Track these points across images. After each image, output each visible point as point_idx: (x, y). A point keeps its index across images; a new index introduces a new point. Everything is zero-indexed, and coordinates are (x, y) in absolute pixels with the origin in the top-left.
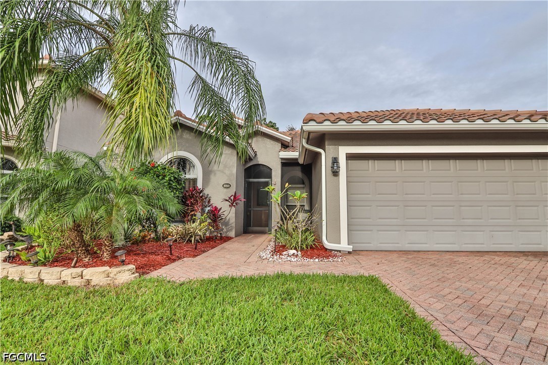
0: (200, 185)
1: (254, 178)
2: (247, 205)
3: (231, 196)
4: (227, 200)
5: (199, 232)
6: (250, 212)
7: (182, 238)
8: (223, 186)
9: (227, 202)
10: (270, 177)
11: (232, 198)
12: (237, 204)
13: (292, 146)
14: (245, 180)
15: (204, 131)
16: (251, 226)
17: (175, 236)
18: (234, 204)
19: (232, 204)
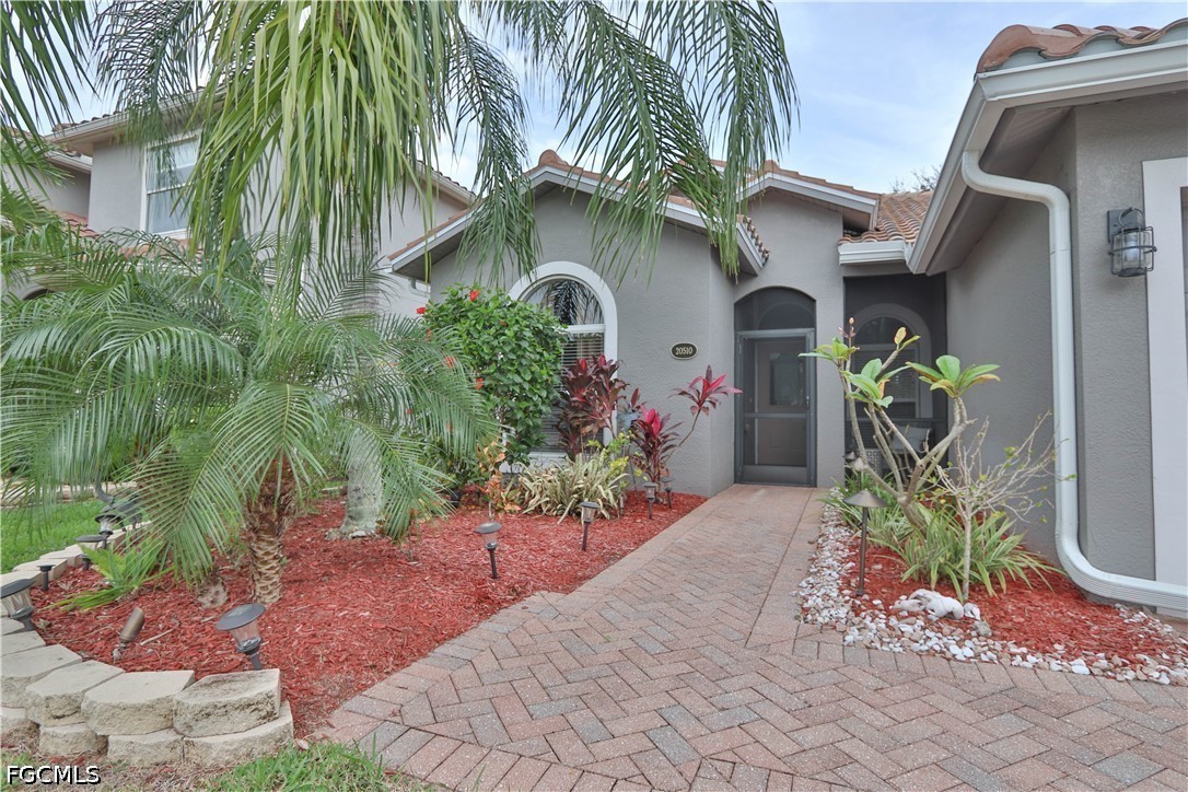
0: (611, 353)
1: (762, 327)
2: (744, 406)
3: (696, 380)
4: (683, 393)
5: (600, 487)
6: (752, 422)
7: (555, 504)
8: (674, 351)
9: (685, 398)
10: (810, 322)
11: (700, 386)
12: (714, 404)
13: (877, 230)
14: (736, 335)
15: (618, 200)
16: (753, 464)
17: (537, 497)
18: (706, 404)
19: (700, 403)
